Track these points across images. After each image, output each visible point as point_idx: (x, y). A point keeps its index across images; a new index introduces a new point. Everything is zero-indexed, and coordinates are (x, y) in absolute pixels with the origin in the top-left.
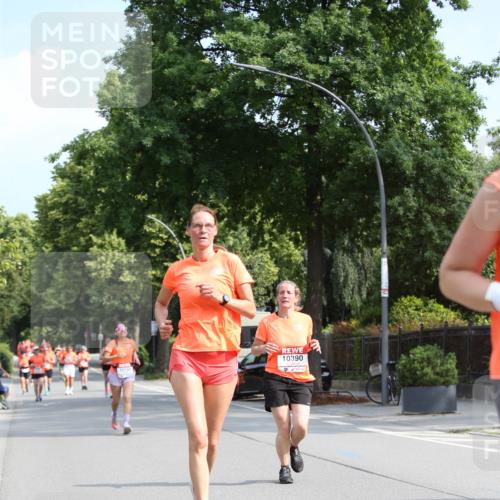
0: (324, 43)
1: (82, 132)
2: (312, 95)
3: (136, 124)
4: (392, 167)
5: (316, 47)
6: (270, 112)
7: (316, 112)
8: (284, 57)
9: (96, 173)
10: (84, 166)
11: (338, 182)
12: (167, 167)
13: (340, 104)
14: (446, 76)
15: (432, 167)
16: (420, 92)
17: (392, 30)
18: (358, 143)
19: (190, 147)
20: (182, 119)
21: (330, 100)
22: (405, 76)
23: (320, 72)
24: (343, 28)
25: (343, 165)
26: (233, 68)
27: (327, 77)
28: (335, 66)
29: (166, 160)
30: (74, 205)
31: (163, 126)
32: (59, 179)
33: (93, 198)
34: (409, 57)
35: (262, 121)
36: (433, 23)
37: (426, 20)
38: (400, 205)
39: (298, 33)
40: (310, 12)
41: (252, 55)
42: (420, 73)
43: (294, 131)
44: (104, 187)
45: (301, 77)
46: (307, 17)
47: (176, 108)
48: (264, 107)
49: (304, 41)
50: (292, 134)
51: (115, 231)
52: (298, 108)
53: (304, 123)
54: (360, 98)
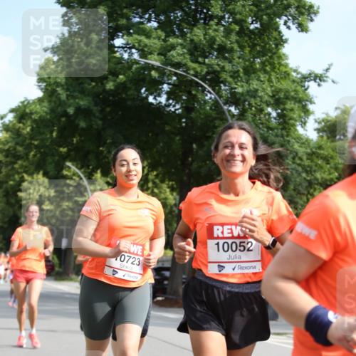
0: (203, 49)
1: (23, 100)
2: (191, 85)
3: (63, 94)
5: (196, 51)
6: (159, 96)
7: (193, 98)
8: (173, 57)
9: (32, 130)
10: (24, 124)
12: (83, 129)
13: (210, 93)
14: (289, 79)
16: (269, 89)
17: (253, 43)
19: (100, 116)
20: (96, 96)
21: (204, 89)
22: (259, 77)
23: (199, 69)
24: (218, 39)
25: (209, 138)
26: (136, 62)
27: (203, 73)
28: (209, 66)
29: (82, 124)
30: (13, 152)
31: (82, 100)
32: (4, 132)
33: (29, 147)
34: (263, 63)
35: (154, 101)
36: (282, 40)
37: (278, 37)
39: (185, 40)
40: (194, 25)
41: (151, 53)
42: (270, 75)
43: (176, 110)
44: (36, 140)
45: (184, 71)
46: (192, 29)
47: (94, 87)
48: (156, 92)
49: (188, 46)
50: (174, 112)
51: (41, 172)
52: (180, 94)
53: (184, 105)
54: (225, 90)
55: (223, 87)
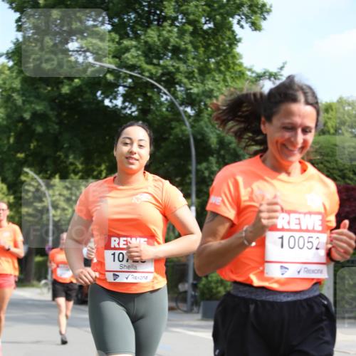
0: (157, 51)
2: (147, 87)
3: (19, 100)
4: (201, 142)
5: (151, 53)
6: (115, 98)
7: (149, 100)
8: (128, 59)
11: (162, 150)
12: (40, 134)
13: (165, 93)
14: (244, 78)
15: (230, 143)
16: (224, 89)
17: (207, 43)
18: (177, 124)
19: (57, 121)
20: (52, 100)
21: (160, 91)
22: (214, 77)
23: (154, 71)
24: (172, 40)
25: (166, 139)
27: (159, 75)
28: (164, 67)
29: (39, 129)
31: (38, 104)
34: (217, 63)
35: (110, 104)
36: (236, 40)
37: (231, 37)
38: (206, 169)
39: (139, 42)
40: (148, 27)
42: (225, 75)
43: (132, 112)
45: (139, 74)
46: (146, 31)
47: (49, 91)
48: (111, 94)
49: (143, 48)
50: (130, 115)
52: (136, 96)
53: (140, 107)
54: (181, 91)
55: (178, 88)
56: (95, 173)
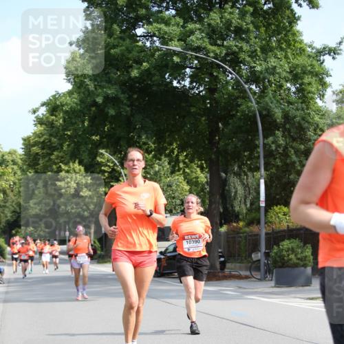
0: (221, 32)
1: (54, 93)
2: (212, 67)
3: (91, 85)
4: (267, 117)
5: (215, 35)
6: (183, 79)
7: (215, 79)
8: (193, 41)
9: (64, 121)
10: (56, 116)
11: (230, 127)
12: (112, 116)
13: (231, 74)
14: (304, 55)
15: (295, 117)
16: (286, 65)
17: (267, 23)
18: (243, 101)
20: (123, 84)
21: (225, 71)
22: (276, 55)
23: (218, 51)
24: (234, 21)
25: (234, 115)
26: (158, 49)
27: (223, 55)
28: (228, 48)
29: (112, 112)
30: (48, 144)
31: (110, 88)
32: (39, 125)
33: (62, 138)
34: (278, 41)
35: (178, 85)
36: (295, 18)
37: (290, 16)
38: (273, 143)
39: (203, 25)
40: (211, 10)
41: (171, 40)
42: (286, 52)
43: (200, 92)
44: (70, 130)
45: (204, 55)
46: (209, 14)
47: (119, 76)
48: (179, 76)
49: (206, 30)
50: (198, 94)
51: (77, 162)
52: (203, 76)
53: (207, 87)
54: (246, 69)
56: (167, 152)
